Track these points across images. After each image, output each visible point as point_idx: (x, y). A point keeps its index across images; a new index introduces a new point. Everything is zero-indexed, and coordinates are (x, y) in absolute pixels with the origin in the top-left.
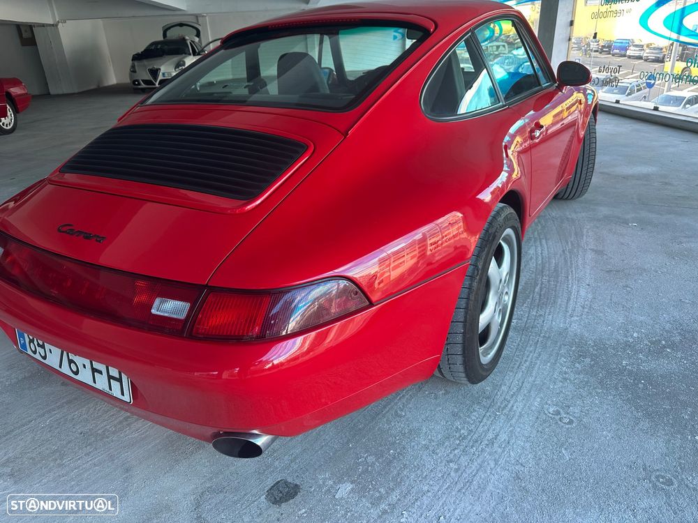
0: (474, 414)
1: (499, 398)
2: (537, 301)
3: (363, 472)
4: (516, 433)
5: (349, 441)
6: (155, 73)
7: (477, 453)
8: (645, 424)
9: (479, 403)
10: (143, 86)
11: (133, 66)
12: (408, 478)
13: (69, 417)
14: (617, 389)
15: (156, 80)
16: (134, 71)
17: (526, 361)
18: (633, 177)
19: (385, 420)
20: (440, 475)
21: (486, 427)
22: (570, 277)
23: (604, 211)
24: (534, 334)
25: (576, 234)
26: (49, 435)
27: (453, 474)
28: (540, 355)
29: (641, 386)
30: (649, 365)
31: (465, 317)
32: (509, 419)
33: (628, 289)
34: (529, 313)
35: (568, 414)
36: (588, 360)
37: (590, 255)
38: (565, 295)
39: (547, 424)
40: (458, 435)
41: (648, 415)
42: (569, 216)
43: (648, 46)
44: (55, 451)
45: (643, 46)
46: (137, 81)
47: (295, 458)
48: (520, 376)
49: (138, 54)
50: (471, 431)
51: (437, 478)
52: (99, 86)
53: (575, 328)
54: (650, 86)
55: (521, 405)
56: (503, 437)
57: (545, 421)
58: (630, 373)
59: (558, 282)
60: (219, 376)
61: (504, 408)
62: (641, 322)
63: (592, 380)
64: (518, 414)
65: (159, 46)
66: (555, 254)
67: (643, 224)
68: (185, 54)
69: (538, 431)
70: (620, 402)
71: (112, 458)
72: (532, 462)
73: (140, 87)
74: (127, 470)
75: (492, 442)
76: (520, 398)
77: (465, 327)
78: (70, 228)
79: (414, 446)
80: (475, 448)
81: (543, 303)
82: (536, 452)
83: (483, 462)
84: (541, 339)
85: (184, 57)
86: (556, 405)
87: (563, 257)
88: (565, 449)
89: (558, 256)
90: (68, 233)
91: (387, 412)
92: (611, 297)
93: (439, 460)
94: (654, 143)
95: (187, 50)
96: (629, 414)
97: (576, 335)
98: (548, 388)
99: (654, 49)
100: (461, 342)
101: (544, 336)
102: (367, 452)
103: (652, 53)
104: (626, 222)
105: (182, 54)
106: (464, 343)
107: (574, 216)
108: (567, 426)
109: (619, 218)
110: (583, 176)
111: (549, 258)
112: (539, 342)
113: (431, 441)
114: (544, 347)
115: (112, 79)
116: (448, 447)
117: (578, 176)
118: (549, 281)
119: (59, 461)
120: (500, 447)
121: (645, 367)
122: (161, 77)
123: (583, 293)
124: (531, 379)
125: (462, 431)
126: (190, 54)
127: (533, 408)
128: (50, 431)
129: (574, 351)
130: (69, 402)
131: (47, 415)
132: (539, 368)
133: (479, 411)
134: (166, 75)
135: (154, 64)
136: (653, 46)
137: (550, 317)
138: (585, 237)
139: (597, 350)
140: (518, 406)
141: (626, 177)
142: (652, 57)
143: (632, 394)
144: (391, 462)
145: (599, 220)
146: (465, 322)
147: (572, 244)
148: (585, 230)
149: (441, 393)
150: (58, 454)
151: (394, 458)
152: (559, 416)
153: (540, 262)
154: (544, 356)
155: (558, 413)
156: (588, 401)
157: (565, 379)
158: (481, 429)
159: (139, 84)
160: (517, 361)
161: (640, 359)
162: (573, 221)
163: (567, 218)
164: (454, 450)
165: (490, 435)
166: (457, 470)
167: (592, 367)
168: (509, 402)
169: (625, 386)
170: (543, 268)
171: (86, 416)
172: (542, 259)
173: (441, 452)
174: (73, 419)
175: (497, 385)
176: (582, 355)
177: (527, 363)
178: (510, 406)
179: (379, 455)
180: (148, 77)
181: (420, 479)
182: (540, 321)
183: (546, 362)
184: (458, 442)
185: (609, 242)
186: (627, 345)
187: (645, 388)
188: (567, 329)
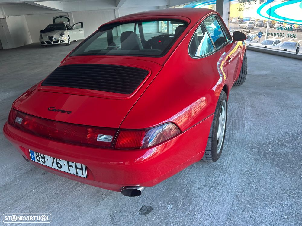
0: (216, 174)
1: (224, 167)
2: (232, 128)
3: (176, 200)
4: (233, 180)
5: (168, 188)
6: (51, 38)
7: (219, 189)
8: (281, 173)
9: (216, 169)
10: (46, 44)
11: (41, 36)
12: (195, 200)
13: (49, 188)
14: (269, 160)
15: (52, 41)
16: (42, 38)
17: (232, 152)
18: (261, 75)
19: (181, 179)
20: (207, 199)
21: (221, 179)
22: (243, 118)
23: (252, 90)
24: (233, 141)
25: (242, 100)
26: (42, 196)
27: (212, 198)
28: (237, 149)
29: (277, 158)
30: (280, 150)
31: (212, 135)
32: (229, 175)
33: (266, 121)
34: (230, 133)
35: (252, 171)
36: (256, 150)
37: (249, 108)
38: (242, 125)
39: (244, 176)
40: (211, 182)
41: (282, 169)
42: (238, 93)
43: (257, 20)
44: (46, 202)
45: (255, 20)
46: (43, 42)
47: (148, 197)
48: (231, 158)
49: (43, 30)
50: (216, 180)
51: (206, 200)
52: (25, 45)
53: (248, 137)
54: (260, 37)
55: (233, 169)
56: (229, 182)
57: (243, 175)
58: (273, 154)
59: (238, 120)
60: (124, 164)
61: (227, 171)
62: (274, 133)
63: (259, 157)
64: (232, 172)
65: (52, 27)
66: (236, 108)
67: (268, 94)
68: (64, 29)
69: (242, 179)
70: (271, 165)
71: (71, 203)
72: (241, 191)
73: (44, 44)
74: (79, 207)
75: (224, 184)
76: (232, 166)
77: (212, 139)
78: (54, 108)
79: (194, 188)
80: (218, 187)
81: (234, 129)
82: (242, 187)
83: (223, 192)
84: (236, 143)
85: (64, 31)
86: (247, 168)
87: (239, 110)
88: (253, 184)
89: (237, 109)
90: (54, 111)
91: (181, 176)
92: (260, 124)
93: (205, 193)
94: (267, 61)
95: (64, 27)
96: (275, 169)
97: (249, 140)
98: (243, 162)
99: (260, 21)
100: (211, 145)
101: (237, 142)
102: (176, 192)
103: (259, 23)
104: (261, 94)
105: (62, 30)
106: (212, 146)
107: (240, 93)
108: (252, 176)
109: (258, 93)
110: (243, 76)
111: (233, 110)
112: (236, 144)
113: (201, 185)
114: (238, 146)
115: (31, 42)
116: (208, 188)
117: (241, 76)
118: (235, 120)
119: (49, 206)
120: (228, 186)
121: (278, 151)
122: (54, 40)
123: (249, 123)
124: (235, 159)
125: (212, 181)
126: (66, 30)
127: (238, 170)
128: (42, 194)
129: (250, 147)
130: (47, 182)
131: (39, 188)
132: (237, 154)
133: (217, 173)
134: (56, 39)
135: (51, 34)
136: (259, 20)
137: (238, 134)
138: (246, 101)
139: (258, 146)
140: (232, 170)
141: (258, 76)
142: (259, 25)
143: (275, 162)
144: (186, 195)
145: (250, 94)
146: (212, 137)
147: (242, 104)
148: (246, 98)
149: (201, 166)
150: (48, 203)
151: (187, 193)
152: (249, 172)
153: (230, 112)
154: (239, 149)
155: (248, 171)
156: (259, 166)
157: (248, 158)
158: (219, 180)
159: (44, 43)
160: (228, 152)
161: (276, 148)
162: (240, 94)
163: (238, 94)
164: (210, 188)
165: (224, 182)
166: (213, 196)
167: (258, 152)
168: (228, 168)
169: (272, 159)
170: (232, 114)
171: (56, 187)
172: (231, 111)
173: (205, 189)
174: (51, 188)
175: (222, 162)
176: (253, 148)
177: (233, 153)
178: (229, 169)
179: (181, 193)
180: (48, 40)
181: (199, 200)
182: (235, 136)
183: (240, 152)
184: (211, 185)
185: (256, 102)
186: (270, 143)
187: (279, 159)
188: (245, 138)
